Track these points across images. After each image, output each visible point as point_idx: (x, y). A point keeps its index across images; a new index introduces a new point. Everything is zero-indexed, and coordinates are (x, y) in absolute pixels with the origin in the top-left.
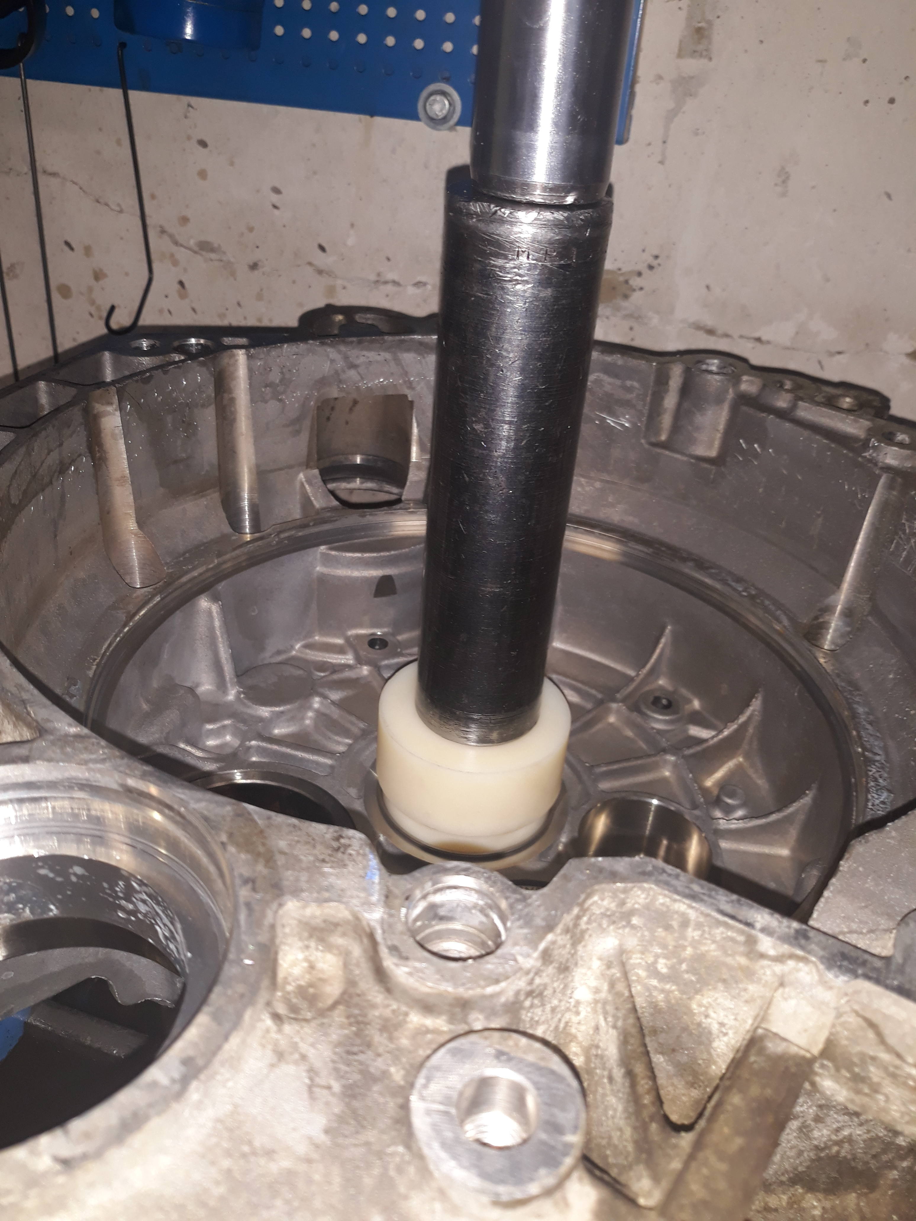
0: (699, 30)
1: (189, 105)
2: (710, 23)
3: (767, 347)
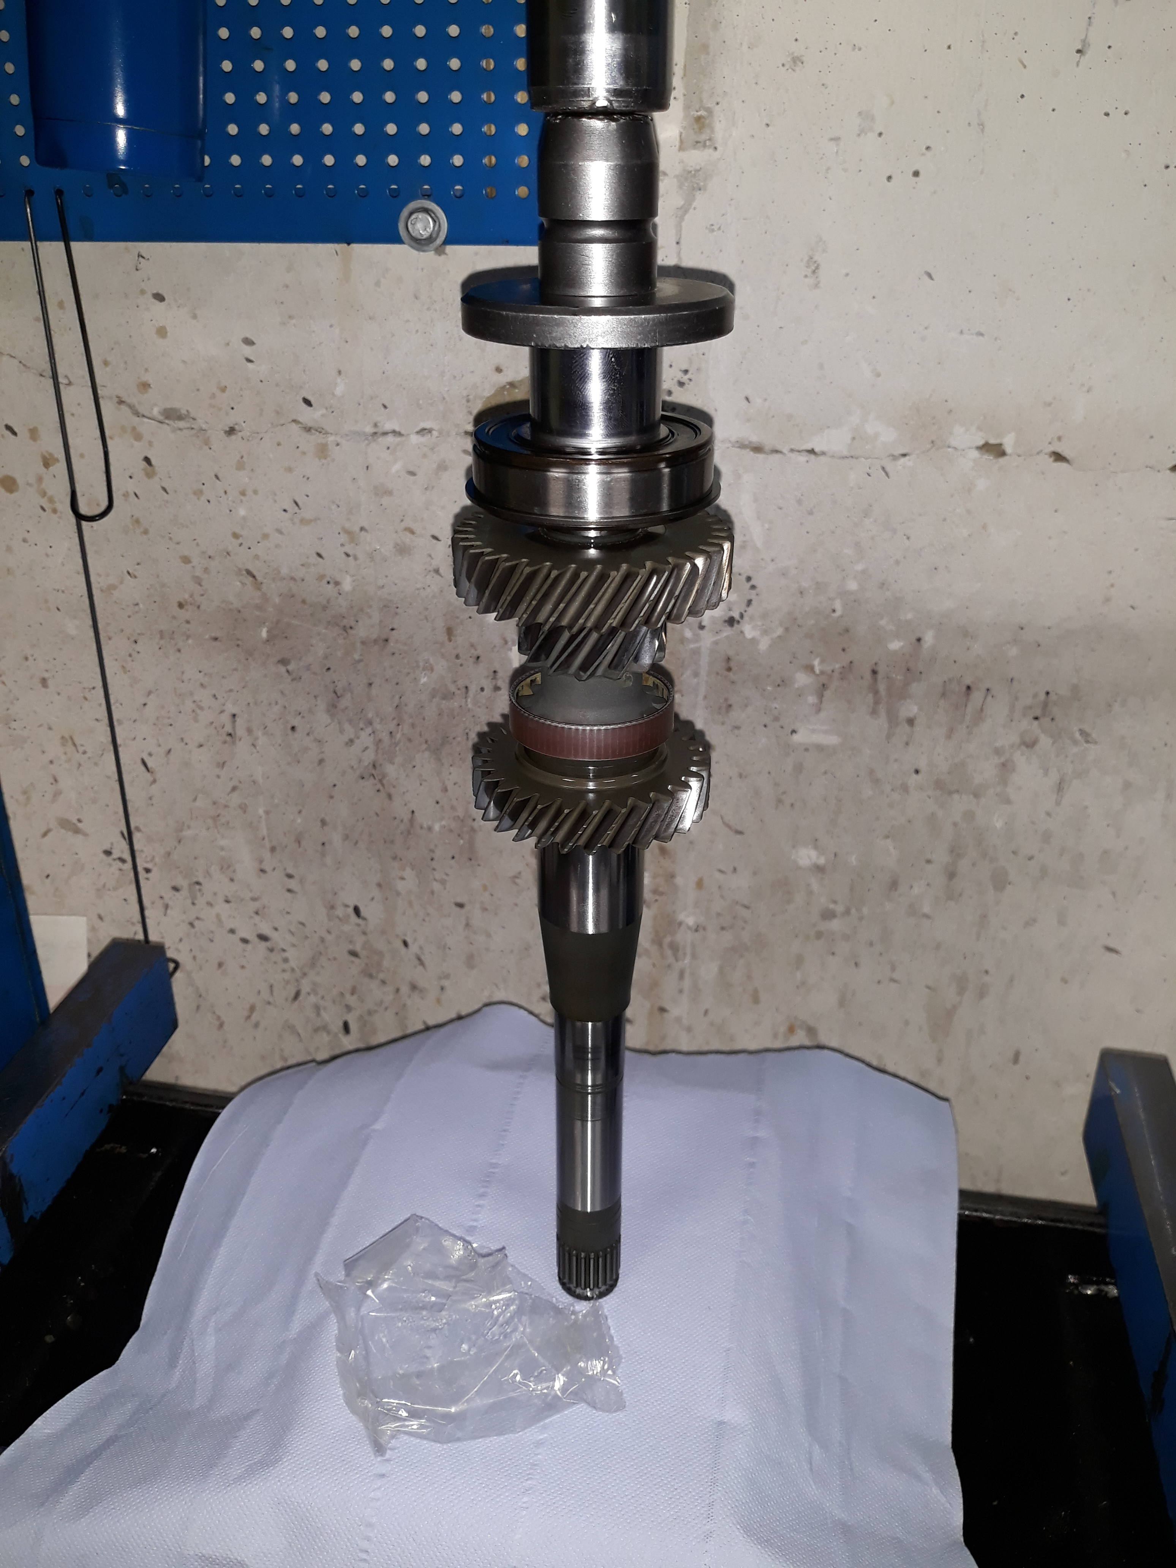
0: (699, 119)
1: (140, 256)
2: (710, 111)
3: (822, 459)
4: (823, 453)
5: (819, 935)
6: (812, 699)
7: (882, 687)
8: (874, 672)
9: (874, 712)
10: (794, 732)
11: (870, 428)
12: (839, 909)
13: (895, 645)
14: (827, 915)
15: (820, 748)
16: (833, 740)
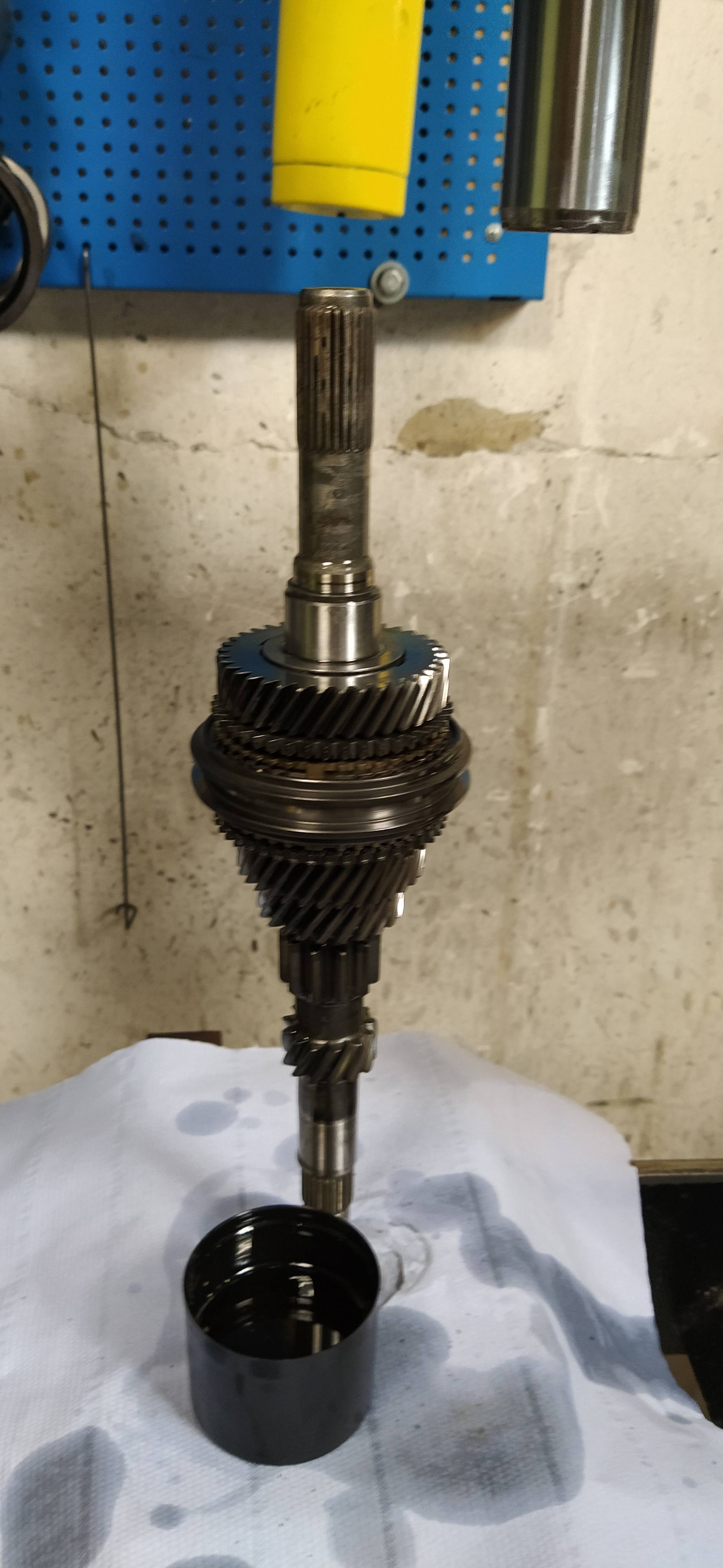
3: (657, 461)
4: (657, 456)
5: (636, 827)
6: (639, 643)
7: (690, 630)
8: (685, 620)
9: (683, 651)
10: (625, 669)
11: (693, 436)
12: (652, 804)
13: (699, 599)
14: (644, 811)
15: (643, 681)
16: (652, 674)
